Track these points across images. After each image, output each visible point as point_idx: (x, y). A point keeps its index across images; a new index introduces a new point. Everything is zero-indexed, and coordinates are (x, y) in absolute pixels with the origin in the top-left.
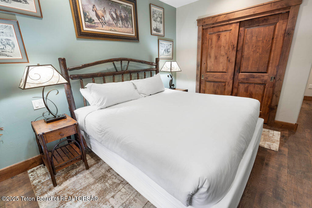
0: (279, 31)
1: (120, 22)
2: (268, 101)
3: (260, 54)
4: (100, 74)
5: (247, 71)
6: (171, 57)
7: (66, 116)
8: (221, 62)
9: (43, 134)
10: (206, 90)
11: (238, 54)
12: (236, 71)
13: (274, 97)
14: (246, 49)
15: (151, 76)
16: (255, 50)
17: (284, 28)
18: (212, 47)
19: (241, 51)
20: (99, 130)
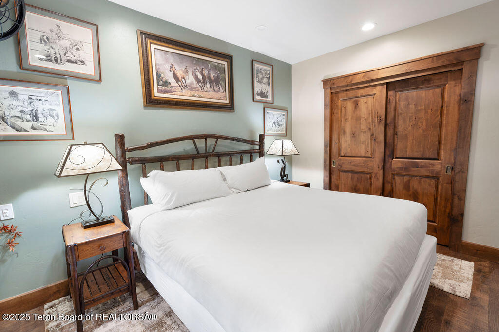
0: (450, 96)
1: (208, 85)
2: (445, 207)
3: (424, 131)
4: (172, 157)
5: (405, 156)
6: (284, 132)
7: (113, 219)
8: (362, 141)
9: (75, 245)
10: (340, 185)
11: (388, 129)
12: (387, 156)
13: (456, 200)
14: (400, 122)
15: (251, 161)
16: (415, 125)
17: (458, 92)
18: (346, 119)
19: (392, 125)
20: (157, 243)
